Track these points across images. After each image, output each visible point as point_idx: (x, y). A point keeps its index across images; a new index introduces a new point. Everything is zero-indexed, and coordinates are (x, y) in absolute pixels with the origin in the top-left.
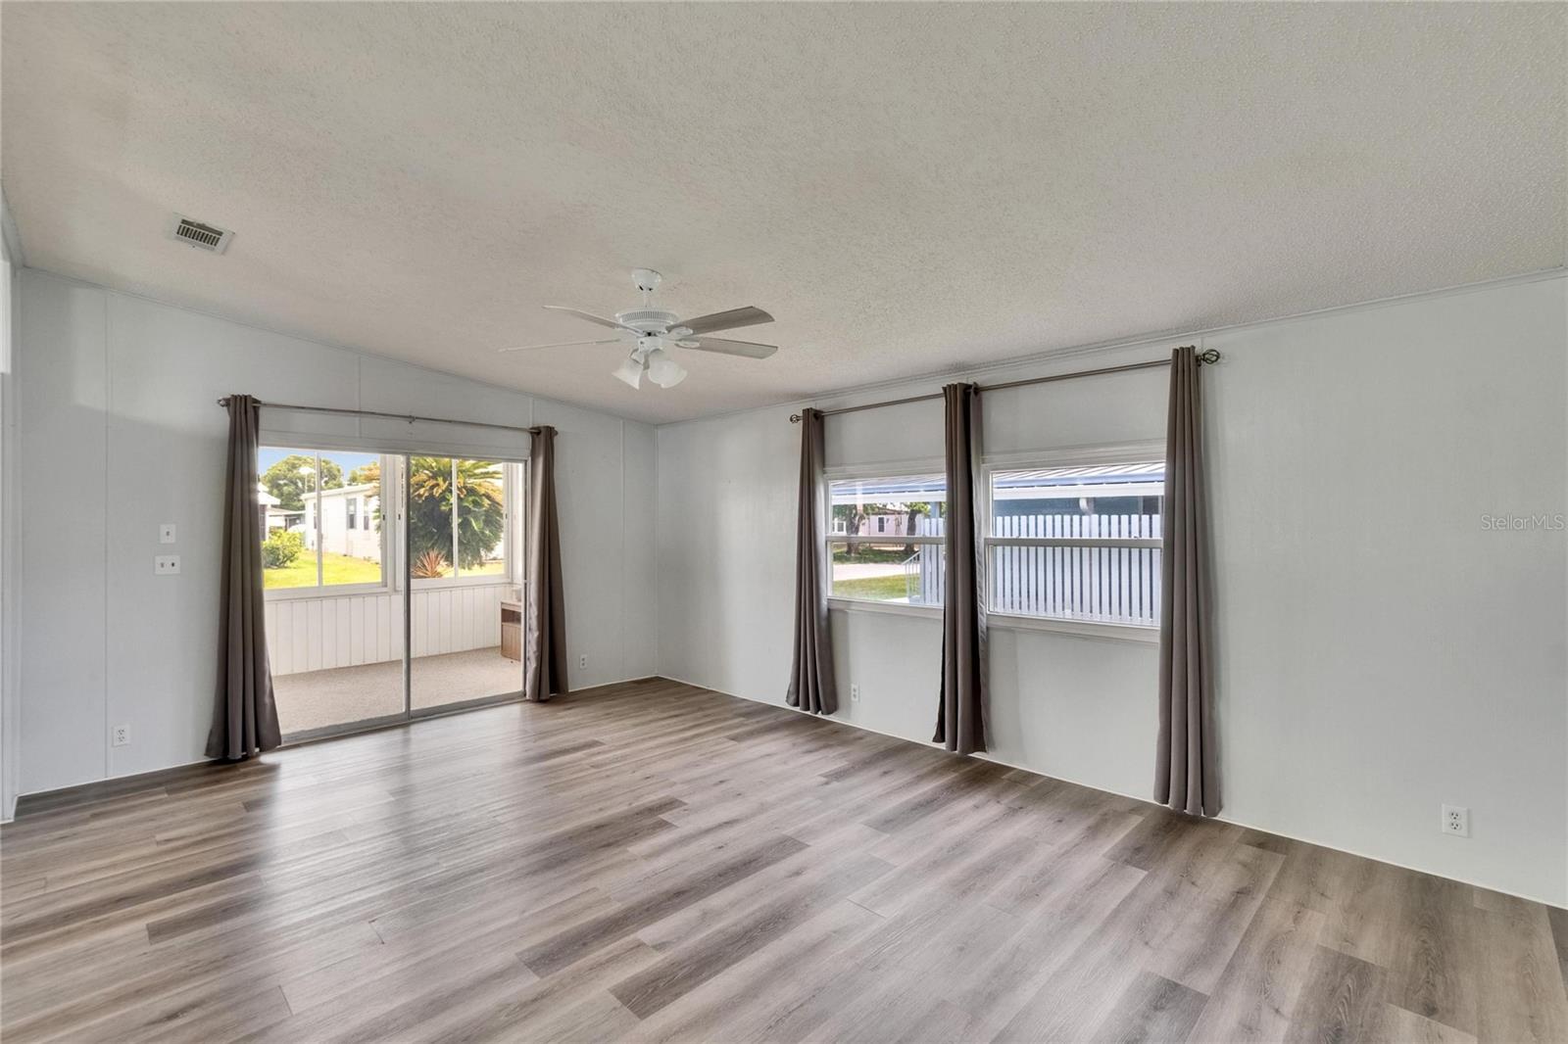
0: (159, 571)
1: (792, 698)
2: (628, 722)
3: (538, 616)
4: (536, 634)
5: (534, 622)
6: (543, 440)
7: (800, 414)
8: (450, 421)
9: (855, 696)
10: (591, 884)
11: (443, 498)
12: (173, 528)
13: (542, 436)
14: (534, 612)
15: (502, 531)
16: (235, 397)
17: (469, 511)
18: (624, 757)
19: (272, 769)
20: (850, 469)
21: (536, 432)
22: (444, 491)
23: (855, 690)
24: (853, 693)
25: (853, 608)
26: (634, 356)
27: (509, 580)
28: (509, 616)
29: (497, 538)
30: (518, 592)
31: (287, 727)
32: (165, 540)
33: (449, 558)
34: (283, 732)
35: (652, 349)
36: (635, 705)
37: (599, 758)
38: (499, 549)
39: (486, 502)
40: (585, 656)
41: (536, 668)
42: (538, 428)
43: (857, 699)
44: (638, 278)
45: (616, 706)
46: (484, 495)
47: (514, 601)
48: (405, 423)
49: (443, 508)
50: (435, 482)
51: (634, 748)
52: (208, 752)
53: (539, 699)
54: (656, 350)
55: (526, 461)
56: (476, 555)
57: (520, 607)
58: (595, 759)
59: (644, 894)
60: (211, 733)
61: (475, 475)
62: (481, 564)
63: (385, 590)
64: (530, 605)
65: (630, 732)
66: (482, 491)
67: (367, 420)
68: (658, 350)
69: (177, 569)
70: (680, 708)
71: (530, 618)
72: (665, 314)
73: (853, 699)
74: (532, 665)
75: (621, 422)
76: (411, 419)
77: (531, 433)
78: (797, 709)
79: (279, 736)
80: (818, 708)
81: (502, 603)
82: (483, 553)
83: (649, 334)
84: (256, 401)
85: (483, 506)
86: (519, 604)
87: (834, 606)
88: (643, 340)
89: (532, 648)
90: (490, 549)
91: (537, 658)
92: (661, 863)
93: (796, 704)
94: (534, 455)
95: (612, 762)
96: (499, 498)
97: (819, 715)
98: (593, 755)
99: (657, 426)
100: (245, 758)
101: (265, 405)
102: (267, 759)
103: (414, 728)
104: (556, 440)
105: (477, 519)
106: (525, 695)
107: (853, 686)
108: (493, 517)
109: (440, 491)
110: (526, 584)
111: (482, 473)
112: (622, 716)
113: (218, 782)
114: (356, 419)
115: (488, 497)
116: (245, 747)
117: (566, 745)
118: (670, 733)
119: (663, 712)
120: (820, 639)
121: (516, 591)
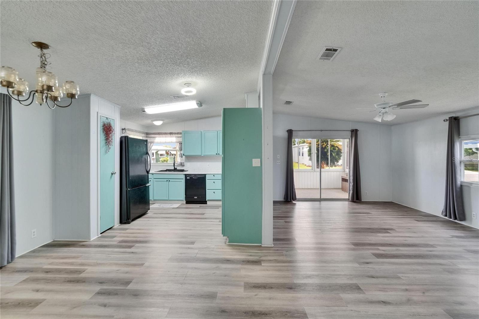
0: (277, 163)
1: (444, 214)
2: (380, 211)
3: (353, 179)
4: (352, 184)
5: (352, 181)
6: (354, 133)
7: (448, 119)
8: (330, 130)
9: (474, 217)
10: (367, 237)
11: (325, 148)
12: (279, 155)
13: (354, 132)
14: (352, 178)
15: (341, 157)
16: (289, 130)
17: (332, 151)
18: (378, 217)
19: (295, 204)
20: (473, 136)
21: (352, 131)
22: (325, 146)
23: (474, 215)
24: (473, 215)
25: (473, 185)
26: (380, 114)
27: (343, 171)
28: (344, 180)
29: (340, 159)
30: (347, 174)
31: (298, 196)
32: (278, 158)
33: (327, 164)
34: (297, 198)
35: (385, 112)
36: (383, 207)
37: (371, 216)
38: (340, 162)
39: (337, 148)
40: (367, 192)
41: (352, 193)
42: (353, 130)
43: (475, 218)
44: (381, 95)
45: (376, 206)
46: (336, 147)
47: (345, 176)
48: (320, 132)
49: (325, 150)
50: (323, 144)
51: (380, 216)
52: (284, 199)
53: (353, 201)
54: (386, 112)
55: (350, 139)
56: (334, 163)
57: (348, 178)
58: (369, 216)
59: (381, 242)
60: (285, 195)
61: (334, 141)
62: (335, 166)
63: (312, 171)
64: (351, 176)
65: (380, 213)
66: (336, 146)
67: (312, 132)
68: (387, 112)
69: (280, 163)
70: (398, 210)
71: (351, 180)
72: (388, 103)
73: (473, 217)
74: (351, 192)
75: (379, 126)
76: (321, 131)
77: (351, 131)
78: (446, 218)
79: (296, 198)
80: (456, 218)
81: (342, 176)
82: (336, 163)
83: (384, 108)
84: (292, 130)
85: (336, 150)
86: (347, 177)
87: (463, 184)
88: (382, 110)
89: (351, 187)
90: (338, 162)
91: (353, 190)
92: (386, 239)
93: (446, 216)
94: (352, 137)
95: (374, 218)
96: (340, 147)
97: (456, 221)
98: (368, 215)
99: (391, 125)
100: (290, 201)
101: (294, 131)
102: (294, 202)
103: (322, 202)
104: (358, 133)
105: (334, 153)
106: (349, 200)
107: (473, 213)
108: (339, 152)
109: (324, 146)
110: (349, 171)
111: (335, 141)
112: (378, 209)
113: (287, 204)
114: (310, 132)
115: (337, 147)
116: (290, 199)
117: (361, 212)
118: (394, 215)
119: (392, 210)
120: (456, 195)
121: (346, 173)
